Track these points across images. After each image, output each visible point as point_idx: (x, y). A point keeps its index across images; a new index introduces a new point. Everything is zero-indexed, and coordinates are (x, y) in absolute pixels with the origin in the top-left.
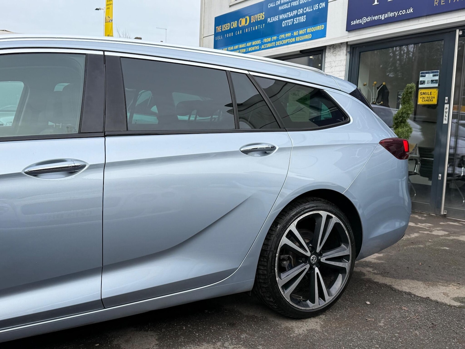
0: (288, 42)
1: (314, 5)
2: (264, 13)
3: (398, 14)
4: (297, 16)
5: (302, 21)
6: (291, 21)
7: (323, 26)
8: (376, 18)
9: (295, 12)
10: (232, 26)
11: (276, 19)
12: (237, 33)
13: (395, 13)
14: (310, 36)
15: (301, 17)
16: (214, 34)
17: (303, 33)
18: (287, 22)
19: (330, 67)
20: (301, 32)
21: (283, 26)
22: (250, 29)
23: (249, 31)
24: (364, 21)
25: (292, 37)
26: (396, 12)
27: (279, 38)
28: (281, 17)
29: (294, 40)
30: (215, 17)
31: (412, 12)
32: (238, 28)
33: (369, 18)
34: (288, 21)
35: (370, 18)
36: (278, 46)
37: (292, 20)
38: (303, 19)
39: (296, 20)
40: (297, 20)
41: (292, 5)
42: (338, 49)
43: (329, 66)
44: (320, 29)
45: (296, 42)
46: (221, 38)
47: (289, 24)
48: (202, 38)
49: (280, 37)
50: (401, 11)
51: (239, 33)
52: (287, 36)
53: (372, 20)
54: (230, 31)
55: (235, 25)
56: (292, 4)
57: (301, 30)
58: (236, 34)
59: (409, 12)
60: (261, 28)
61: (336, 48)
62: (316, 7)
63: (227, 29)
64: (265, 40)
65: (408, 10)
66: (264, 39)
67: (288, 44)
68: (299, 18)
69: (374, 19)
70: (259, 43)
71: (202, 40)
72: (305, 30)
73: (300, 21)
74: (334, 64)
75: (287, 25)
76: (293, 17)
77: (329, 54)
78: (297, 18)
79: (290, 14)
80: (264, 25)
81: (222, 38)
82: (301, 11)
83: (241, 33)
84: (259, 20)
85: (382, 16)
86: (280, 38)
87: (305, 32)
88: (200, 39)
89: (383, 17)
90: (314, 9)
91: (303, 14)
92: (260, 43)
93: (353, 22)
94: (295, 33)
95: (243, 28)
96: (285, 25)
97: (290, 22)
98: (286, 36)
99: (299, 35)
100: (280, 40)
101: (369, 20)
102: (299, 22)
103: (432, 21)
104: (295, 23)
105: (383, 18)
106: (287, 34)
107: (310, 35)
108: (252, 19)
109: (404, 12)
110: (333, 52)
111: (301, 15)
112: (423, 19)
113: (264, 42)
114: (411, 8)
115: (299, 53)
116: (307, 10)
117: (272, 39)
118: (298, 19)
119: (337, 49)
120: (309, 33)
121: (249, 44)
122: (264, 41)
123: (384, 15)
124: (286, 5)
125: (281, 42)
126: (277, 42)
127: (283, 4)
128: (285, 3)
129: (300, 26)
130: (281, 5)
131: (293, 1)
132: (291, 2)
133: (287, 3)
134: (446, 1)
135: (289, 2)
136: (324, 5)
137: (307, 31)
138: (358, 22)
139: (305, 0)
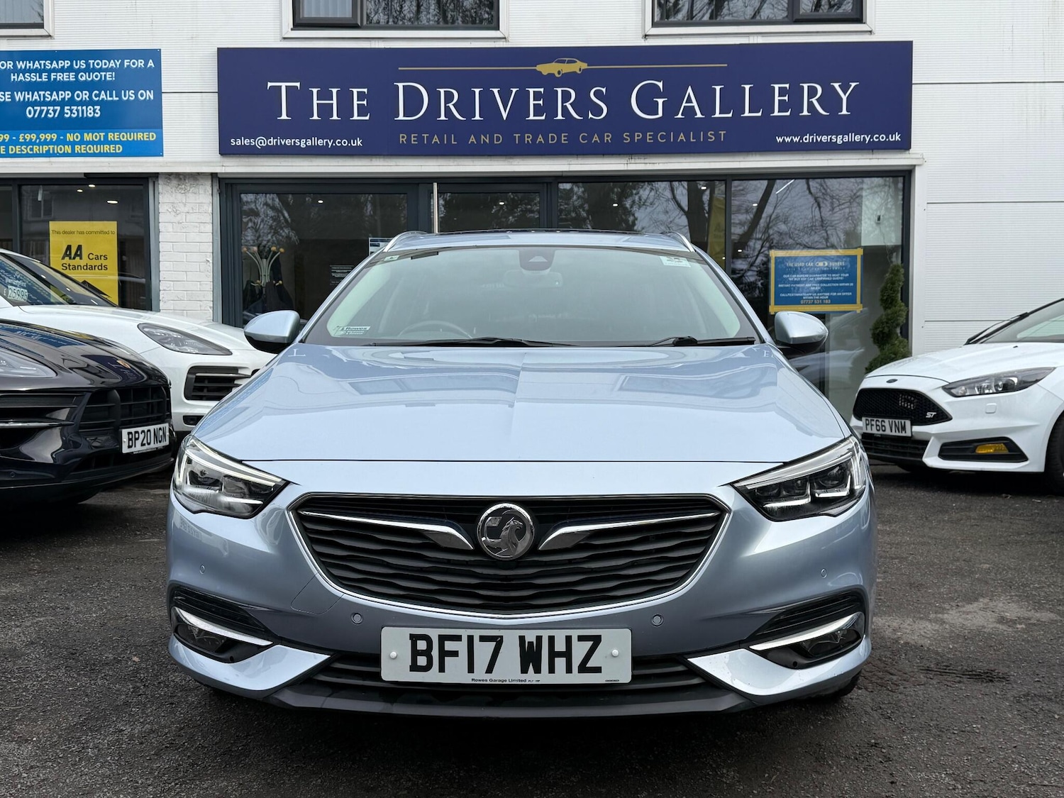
0: (51, 152)
1: (123, 92)
3: (334, 145)
4: (72, 102)
5: (91, 116)
6: (55, 111)
7: (153, 135)
9: (67, 95)
11: (3, 97)
14: (119, 149)
15: (84, 108)
17: (95, 140)
18: (41, 111)
19: (172, 213)
20: (88, 137)
21: (29, 116)
24: (261, 143)
25: (62, 142)
26: (328, 141)
27: (18, 138)
28: (19, 96)
29: (68, 149)
31: (361, 145)
33: (272, 140)
34: (45, 108)
35: (275, 140)
36: (15, 156)
37: (58, 108)
38: (90, 112)
39: (71, 111)
40: (74, 111)
41: (55, 79)
42: (188, 183)
43: (170, 210)
44: (146, 139)
45: (73, 154)
47: (50, 116)
49: (21, 137)
50: (339, 140)
52: (46, 139)
53: (279, 144)
56: (52, 77)
57: (90, 134)
59: (355, 144)
61: (185, 180)
62: (129, 95)
67: (48, 155)
68: (80, 108)
69: (283, 143)
72: (102, 134)
73: (85, 116)
74: (182, 208)
75: (43, 116)
76: (62, 103)
77: (169, 188)
78: (75, 108)
79: (51, 95)
82: (85, 95)
85: (300, 142)
86: (21, 140)
87: (102, 139)
90: (124, 99)
91: (91, 102)
93: (235, 141)
94: (70, 137)
96: (36, 116)
97: (52, 112)
98: (43, 138)
99: (82, 142)
100: (22, 144)
101: (272, 144)
102: (80, 115)
103: (394, 164)
104: (67, 116)
105: (303, 145)
106: (43, 134)
107: (118, 146)
109: (345, 143)
110: (179, 185)
111: (84, 104)
112: (378, 160)
114: (358, 139)
115: (83, 176)
116: (101, 97)
118: (77, 111)
119: (187, 181)
120: (115, 143)
123: (304, 140)
124: (36, 76)
125: (26, 149)
126: (10, 147)
127: (24, 71)
128: (30, 71)
129: (83, 124)
130: (16, 71)
131: (55, 70)
132: (49, 72)
133: (39, 72)
134: (420, 139)
135: (45, 70)
136: (150, 95)
137: (106, 137)
138: (246, 142)
139: (94, 77)
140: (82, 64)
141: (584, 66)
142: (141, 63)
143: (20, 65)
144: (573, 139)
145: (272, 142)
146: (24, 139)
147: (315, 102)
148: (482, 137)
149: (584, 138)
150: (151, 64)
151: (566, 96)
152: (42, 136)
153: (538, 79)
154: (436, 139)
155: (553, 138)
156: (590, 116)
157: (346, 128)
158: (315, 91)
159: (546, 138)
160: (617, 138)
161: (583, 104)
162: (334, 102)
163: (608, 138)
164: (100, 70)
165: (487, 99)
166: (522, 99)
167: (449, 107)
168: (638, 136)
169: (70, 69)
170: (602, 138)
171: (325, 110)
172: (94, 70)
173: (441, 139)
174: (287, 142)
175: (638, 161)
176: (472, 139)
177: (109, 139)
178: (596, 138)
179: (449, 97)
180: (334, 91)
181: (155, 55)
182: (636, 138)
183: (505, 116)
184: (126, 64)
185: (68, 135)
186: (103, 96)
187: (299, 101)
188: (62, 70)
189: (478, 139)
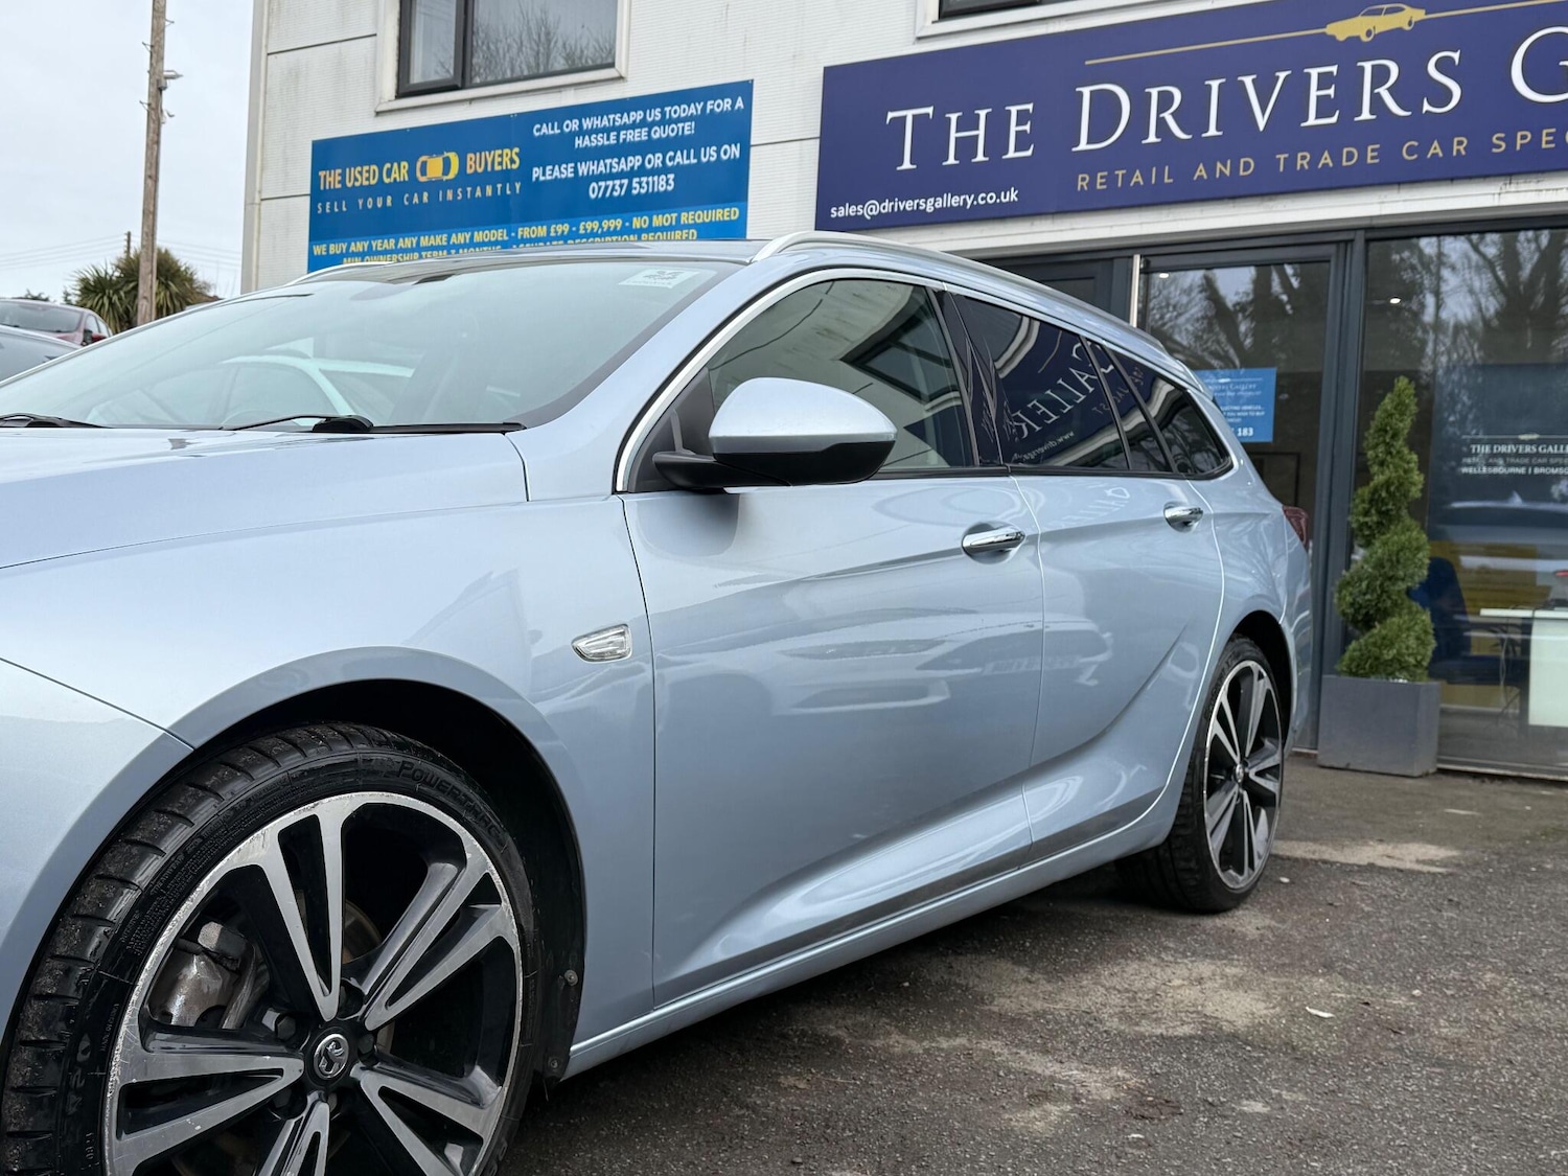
1: (703, 149)
2: (516, 150)
3: (975, 203)
4: (642, 171)
5: (662, 189)
6: (621, 186)
7: (735, 212)
8: (909, 205)
9: (635, 161)
10: (389, 176)
11: (566, 171)
12: (410, 199)
13: (965, 200)
14: (692, 234)
15: (656, 178)
16: (309, 192)
17: (666, 224)
18: (607, 187)
20: (658, 221)
21: (593, 196)
22: (464, 193)
23: (459, 198)
24: (871, 210)
25: (626, 231)
26: (967, 197)
27: (578, 229)
28: (583, 169)
30: (315, 139)
31: (1016, 199)
32: (413, 185)
33: (886, 204)
34: (610, 183)
35: (891, 204)
37: (625, 181)
38: (664, 184)
39: (640, 183)
40: (644, 185)
41: (625, 140)
44: (726, 218)
46: (340, 207)
47: (616, 194)
48: (257, 201)
49: (581, 227)
50: (984, 195)
51: (416, 200)
52: (609, 227)
53: (896, 209)
54: (380, 189)
55: (400, 172)
56: (622, 137)
57: (660, 216)
58: (406, 203)
59: (1007, 200)
60: (508, 192)
62: (710, 154)
63: (366, 183)
64: (525, 232)
65: (1003, 194)
66: (520, 229)
68: (650, 179)
69: (902, 208)
70: (500, 239)
71: (257, 207)
72: (674, 215)
73: (656, 190)
75: (608, 194)
76: (631, 174)
78: (644, 179)
79: (618, 163)
80: (518, 186)
81: (344, 209)
82: (656, 160)
83: (425, 199)
84: (497, 168)
85: (926, 203)
86: (582, 231)
87: (674, 223)
88: (249, 204)
89: (929, 206)
90: (704, 160)
91: (663, 170)
92: (506, 238)
93: (837, 211)
94: (637, 223)
95: (435, 186)
96: (600, 195)
97: (617, 188)
98: (606, 227)
101: (886, 210)
102: (650, 190)
103: (1066, 228)
104: (635, 192)
105: (930, 209)
106: (606, 221)
107: (691, 231)
108: (469, 163)
109: (991, 198)
111: (655, 172)
112: (1043, 222)
113: (519, 237)
114: (1013, 189)
116: (677, 160)
117: (552, 230)
118: (648, 183)
120: (688, 226)
121: (460, 238)
122: (520, 233)
123: (932, 200)
124: (602, 138)
127: (590, 132)
128: (597, 131)
129: (653, 203)
130: (582, 132)
131: (625, 127)
132: (618, 129)
133: (606, 131)
134: (1111, 180)
135: (614, 128)
136: (734, 151)
137: (678, 219)
138: (851, 210)
139: (669, 131)
140: (656, 114)
141: (1419, 15)
142: (726, 104)
143: (587, 124)
144: (1389, 153)
145: (887, 206)
146: (585, 229)
147: (953, 134)
148: (1219, 165)
149: (1410, 151)
150: (740, 104)
151: (1380, 75)
152: (606, 224)
153: (1328, 49)
154: (1138, 178)
155: (1350, 156)
156: (1426, 107)
157: (996, 174)
158: (954, 117)
159: (1336, 158)
160: (1480, 146)
161: (1413, 88)
162: (981, 132)
163: (1459, 146)
164: (679, 120)
165: (1234, 99)
166: (1297, 89)
167: (1164, 120)
168: (1522, 138)
169: (643, 123)
170: (1446, 148)
171: (966, 147)
172: (671, 121)
173: (1146, 176)
174: (907, 205)
175: (1523, 187)
176: (1201, 171)
177: (682, 222)
178: (1436, 149)
179: (1165, 101)
180: (983, 114)
181: (744, 89)
182: (1519, 142)
183: (1261, 123)
184: (709, 107)
185: (635, 219)
186: (678, 159)
187: (930, 135)
188: (634, 126)
189: (1211, 170)
